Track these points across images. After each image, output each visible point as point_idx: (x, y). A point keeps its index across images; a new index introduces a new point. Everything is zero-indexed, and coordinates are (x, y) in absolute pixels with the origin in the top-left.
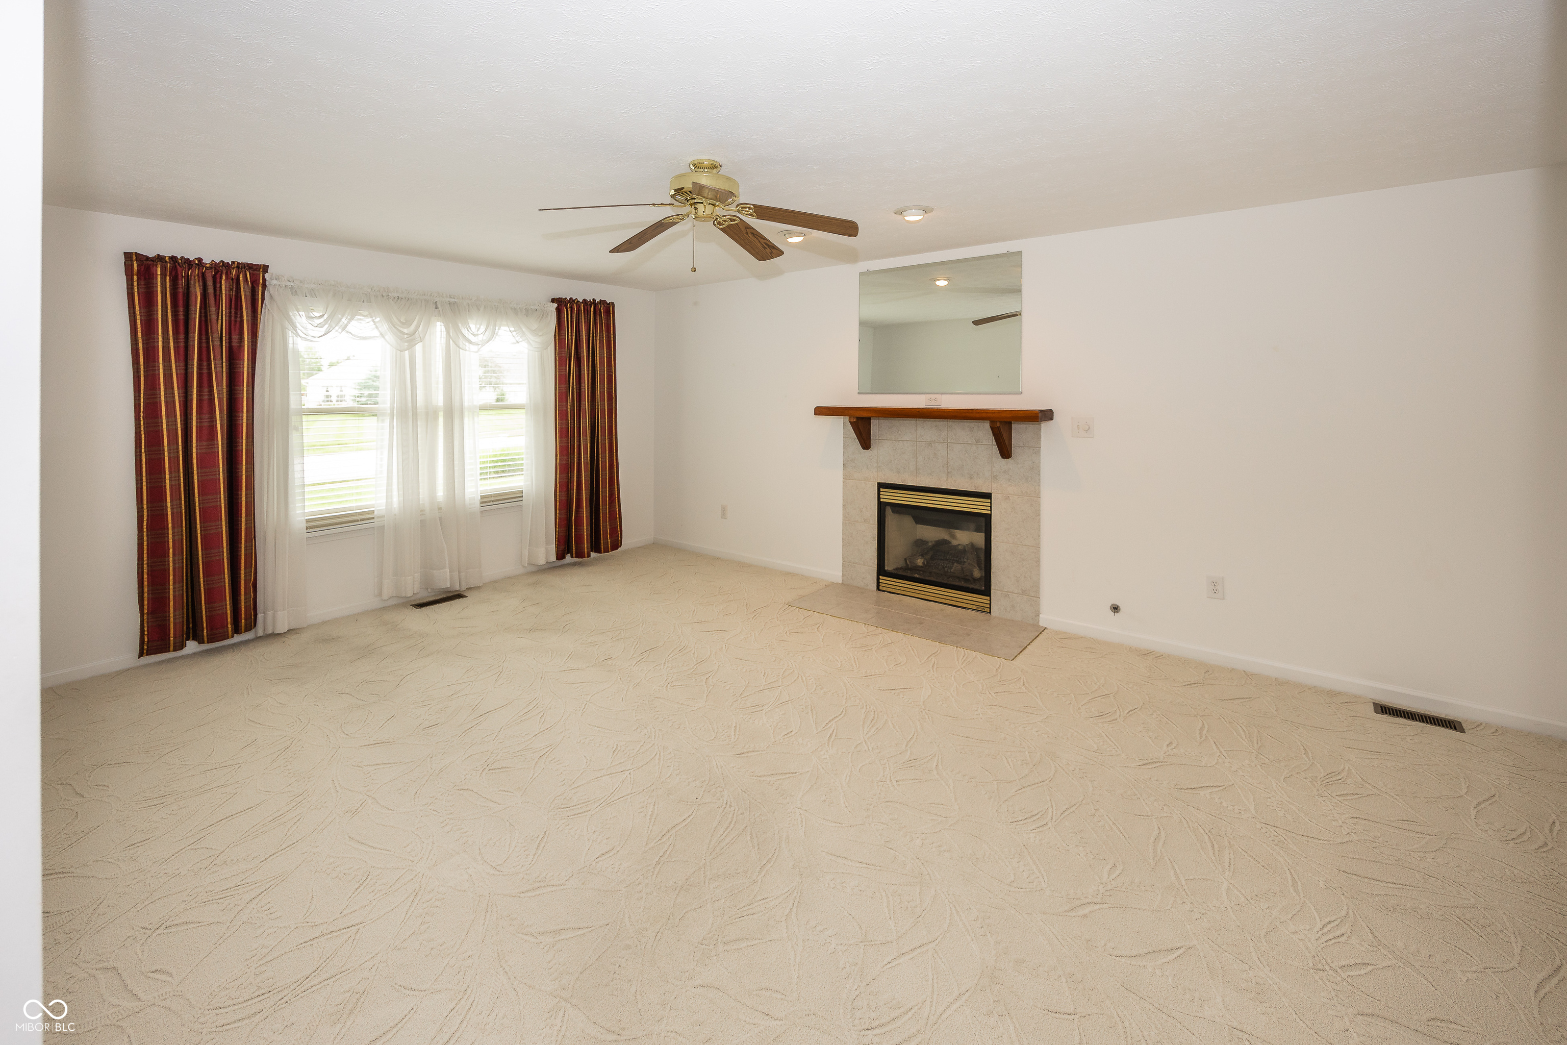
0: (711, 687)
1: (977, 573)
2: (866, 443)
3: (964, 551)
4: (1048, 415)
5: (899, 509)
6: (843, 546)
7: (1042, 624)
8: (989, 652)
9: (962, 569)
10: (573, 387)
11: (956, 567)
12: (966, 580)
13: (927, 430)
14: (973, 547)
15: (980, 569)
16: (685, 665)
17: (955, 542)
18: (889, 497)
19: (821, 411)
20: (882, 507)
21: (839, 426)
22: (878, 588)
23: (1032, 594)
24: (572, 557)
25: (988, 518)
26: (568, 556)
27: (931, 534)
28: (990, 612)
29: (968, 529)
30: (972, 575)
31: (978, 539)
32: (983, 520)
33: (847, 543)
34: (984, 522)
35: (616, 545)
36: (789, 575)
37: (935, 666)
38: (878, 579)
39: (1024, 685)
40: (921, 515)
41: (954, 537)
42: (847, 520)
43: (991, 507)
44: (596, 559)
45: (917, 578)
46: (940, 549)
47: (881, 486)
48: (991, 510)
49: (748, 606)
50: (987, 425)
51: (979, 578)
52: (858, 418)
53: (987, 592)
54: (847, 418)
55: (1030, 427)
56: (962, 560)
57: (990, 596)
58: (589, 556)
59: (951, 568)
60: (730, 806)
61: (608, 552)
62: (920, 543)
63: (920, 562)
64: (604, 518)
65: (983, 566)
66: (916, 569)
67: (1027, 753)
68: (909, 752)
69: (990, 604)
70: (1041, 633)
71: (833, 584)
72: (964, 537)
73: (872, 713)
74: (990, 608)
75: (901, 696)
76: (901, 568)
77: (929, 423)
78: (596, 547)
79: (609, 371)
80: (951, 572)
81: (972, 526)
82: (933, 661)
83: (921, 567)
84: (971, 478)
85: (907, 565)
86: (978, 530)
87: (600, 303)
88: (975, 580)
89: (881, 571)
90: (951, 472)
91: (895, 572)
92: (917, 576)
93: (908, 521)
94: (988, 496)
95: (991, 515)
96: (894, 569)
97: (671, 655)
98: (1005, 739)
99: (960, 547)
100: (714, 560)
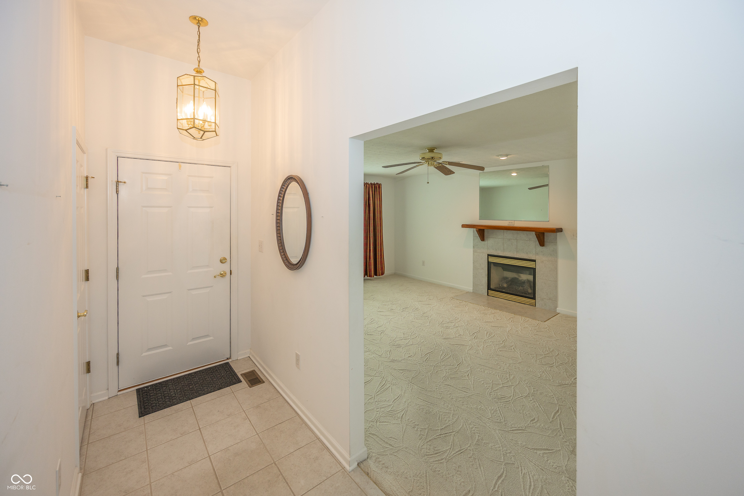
0: (430, 320)
1: (530, 291)
2: (483, 238)
3: (524, 282)
4: (560, 230)
5: (496, 264)
6: (473, 278)
7: (558, 311)
8: (534, 318)
9: (524, 289)
10: (367, 215)
11: (521, 288)
12: (525, 293)
13: (508, 235)
14: (529, 281)
15: (532, 290)
16: (419, 313)
17: (520, 279)
18: (492, 260)
19: (464, 226)
20: (489, 263)
21: (471, 232)
22: (488, 295)
23: (554, 300)
24: (367, 277)
25: (534, 269)
26: (366, 276)
27: (510, 275)
28: (535, 306)
29: (526, 274)
30: (527, 291)
31: (531, 278)
32: (532, 270)
33: (475, 276)
34: (533, 271)
35: (383, 274)
36: (451, 288)
37: (513, 321)
38: (488, 291)
39: (548, 329)
40: (506, 267)
41: (520, 277)
42: (475, 268)
43: (536, 265)
44: (376, 278)
45: (504, 292)
46: (514, 281)
47: (489, 255)
48: (536, 266)
49: (437, 297)
50: (534, 233)
51: (530, 293)
52: (479, 229)
53: (534, 298)
54: (475, 229)
55: (552, 234)
56: (523, 286)
57: (535, 299)
58: (374, 277)
59: (519, 289)
60: (445, 350)
61: (380, 276)
62: (505, 278)
63: (505, 285)
64: (379, 263)
65: (532, 288)
66: (504, 288)
67: (548, 348)
68: (503, 344)
69: (535, 303)
70: (557, 315)
71: (468, 292)
72: (525, 277)
73: (489, 332)
74: (535, 304)
75: (500, 329)
76: (497, 288)
77: (509, 232)
78: (376, 274)
79: (380, 209)
80: (518, 290)
81: (528, 272)
82: (511, 320)
83: (506, 287)
84: (527, 254)
85: (500, 286)
86: (530, 274)
87: (376, 184)
88: (529, 294)
89: (489, 288)
90: (518, 251)
91: (494, 289)
92: (504, 291)
93: (500, 269)
94: (534, 261)
95: (535, 268)
96: (494, 288)
97: (413, 310)
98: (540, 344)
99: (522, 281)
100: (420, 281)
